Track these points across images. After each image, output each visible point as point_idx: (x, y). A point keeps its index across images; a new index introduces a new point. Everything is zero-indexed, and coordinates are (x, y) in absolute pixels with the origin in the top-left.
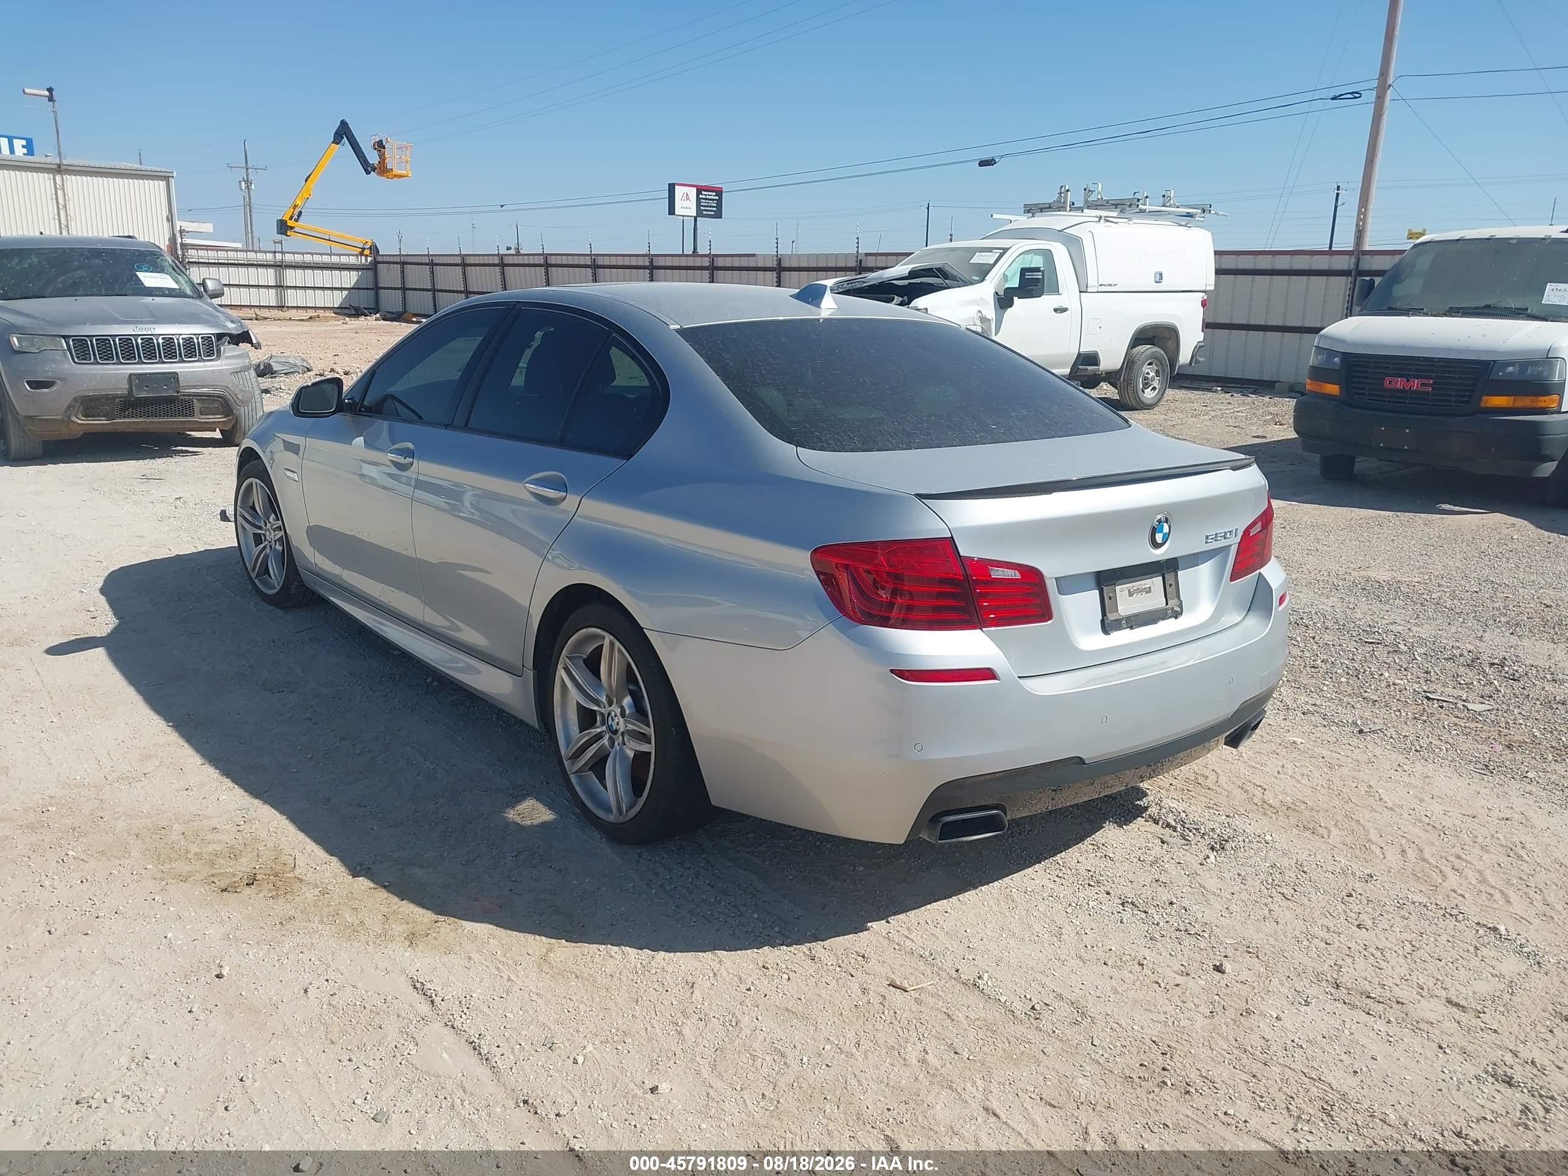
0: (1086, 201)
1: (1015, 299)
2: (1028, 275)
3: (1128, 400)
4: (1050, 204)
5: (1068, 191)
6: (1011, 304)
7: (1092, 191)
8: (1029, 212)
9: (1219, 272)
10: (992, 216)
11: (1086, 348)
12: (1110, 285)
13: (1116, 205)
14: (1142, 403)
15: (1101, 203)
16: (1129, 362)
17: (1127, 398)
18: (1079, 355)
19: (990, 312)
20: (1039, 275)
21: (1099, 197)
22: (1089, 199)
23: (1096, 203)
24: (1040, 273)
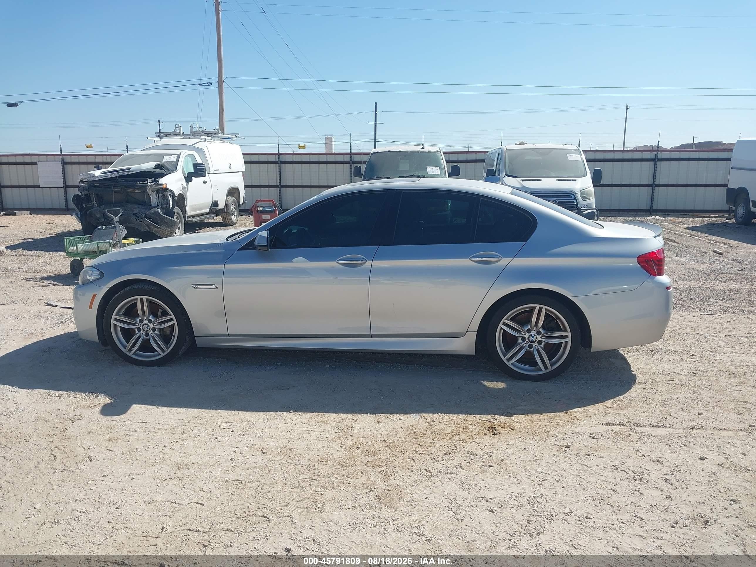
0: (192, 132)
1: (193, 178)
2: (198, 167)
3: (227, 221)
4: (171, 133)
5: (181, 127)
6: (191, 180)
7: (194, 127)
8: (159, 136)
9: (246, 162)
10: (147, 138)
11: (214, 200)
12: (217, 170)
13: (208, 134)
14: (233, 222)
15: (199, 133)
16: (227, 205)
17: (227, 220)
18: (212, 202)
19: (185, 185)
20: (203, 167)
21: (198, 130)
22: (193, 131)
23: (197, 133)
24: (204, 166)
